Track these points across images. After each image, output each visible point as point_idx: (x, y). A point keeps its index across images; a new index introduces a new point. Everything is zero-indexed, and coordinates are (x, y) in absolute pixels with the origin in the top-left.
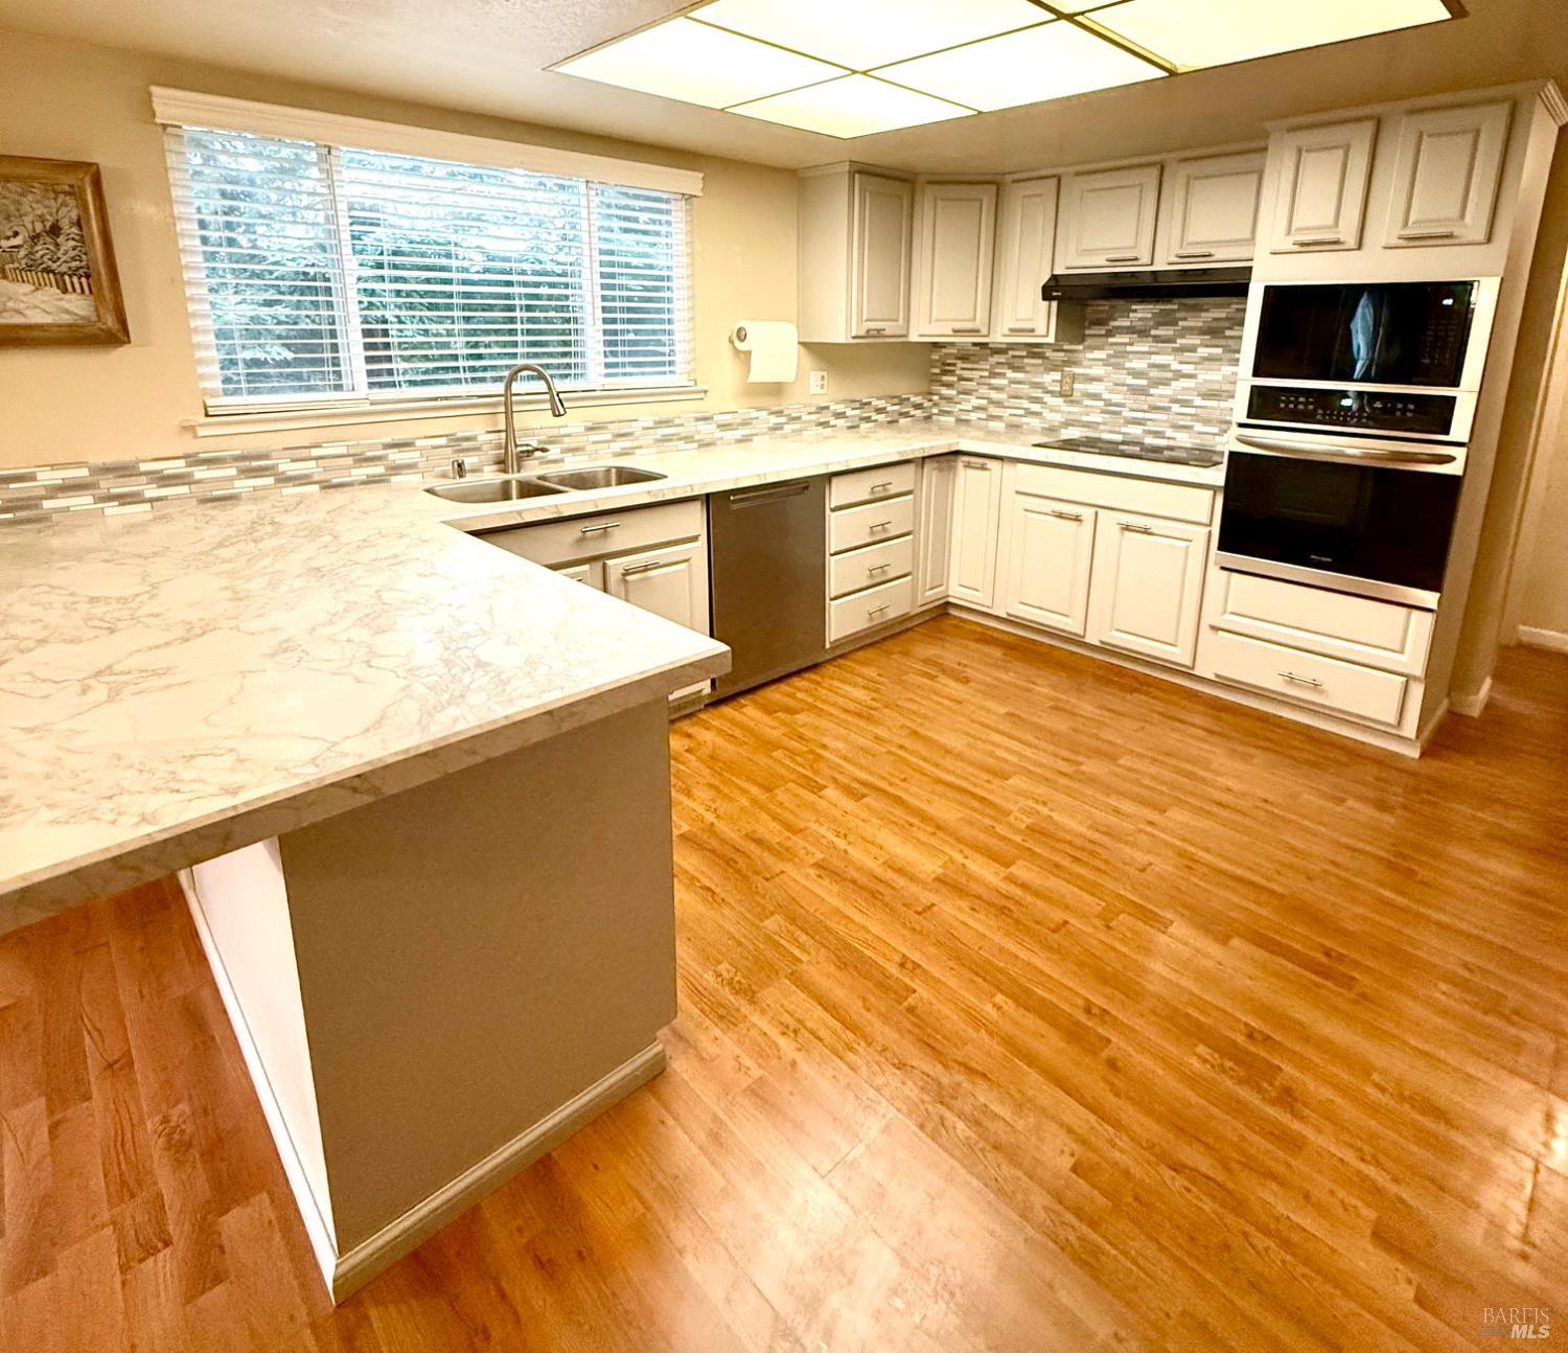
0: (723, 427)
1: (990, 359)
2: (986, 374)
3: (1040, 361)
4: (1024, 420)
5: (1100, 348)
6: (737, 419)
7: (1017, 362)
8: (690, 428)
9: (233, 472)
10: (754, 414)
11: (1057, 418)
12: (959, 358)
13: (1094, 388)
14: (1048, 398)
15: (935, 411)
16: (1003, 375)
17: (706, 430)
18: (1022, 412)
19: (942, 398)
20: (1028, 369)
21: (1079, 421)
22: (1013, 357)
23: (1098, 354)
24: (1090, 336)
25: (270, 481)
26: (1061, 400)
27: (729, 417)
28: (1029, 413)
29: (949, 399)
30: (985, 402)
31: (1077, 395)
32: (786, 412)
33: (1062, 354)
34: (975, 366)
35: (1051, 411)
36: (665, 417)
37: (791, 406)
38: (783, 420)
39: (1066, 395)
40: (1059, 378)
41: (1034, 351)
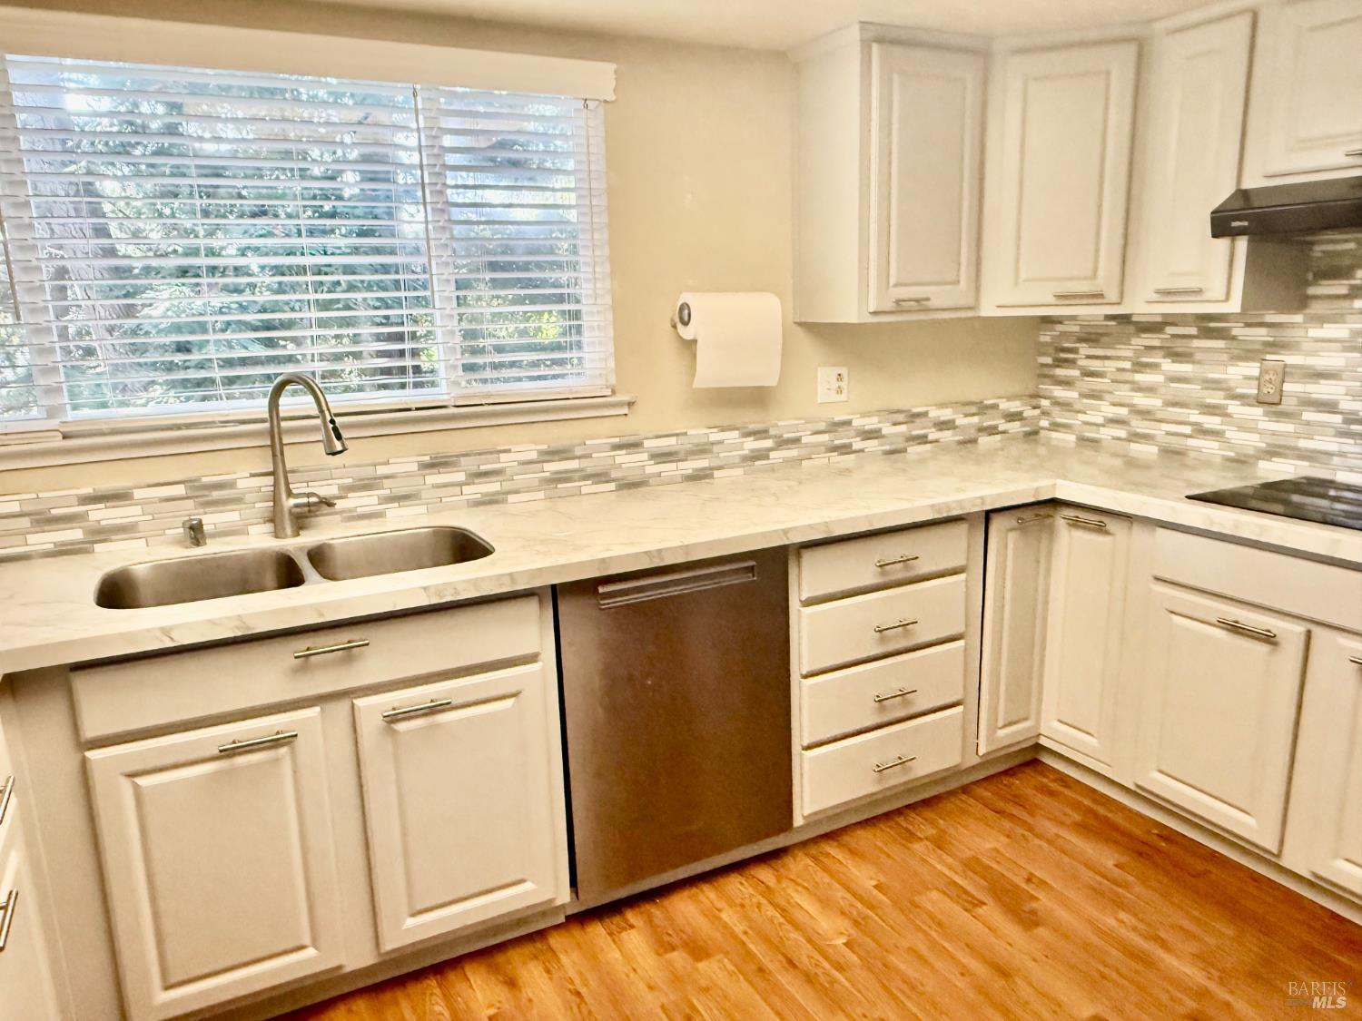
0: (662, 457)
1: (1135, 341)
2: (1128, 365)
3: (1220, 344)
4: (1190, 442)
5: (1337, 319)
7: (1179, 346)
8: (601, 459)
10: (715, 436)
11: (1252, 441)
12: (1081, 340)
13: (1322, 390)
14: (1234, 407)
15: (1044, 423)
16: (1154, 367)
17: (629, 462)
18: (1187, 430)
19: (1056, 403)
20: (1198, 356)
21: (1295, 448)
22: (1174, 336)
23: (1330, 331)
24: (1316, 297)
26: (1259, 411)
27: (673, 441)
28: (1201, 431)
29: (1065, 405)
30: (1123, 411)
31: (1288, 404)
32: (772, 432)
33: (1263, 331)
34: (1109, 353)
35: (1241, 428)
36: (559, 444)
37: (784, 423)
38: (768, 443)
39: (1271, 403)
40: (1256, 372)
41: (1209, 326)
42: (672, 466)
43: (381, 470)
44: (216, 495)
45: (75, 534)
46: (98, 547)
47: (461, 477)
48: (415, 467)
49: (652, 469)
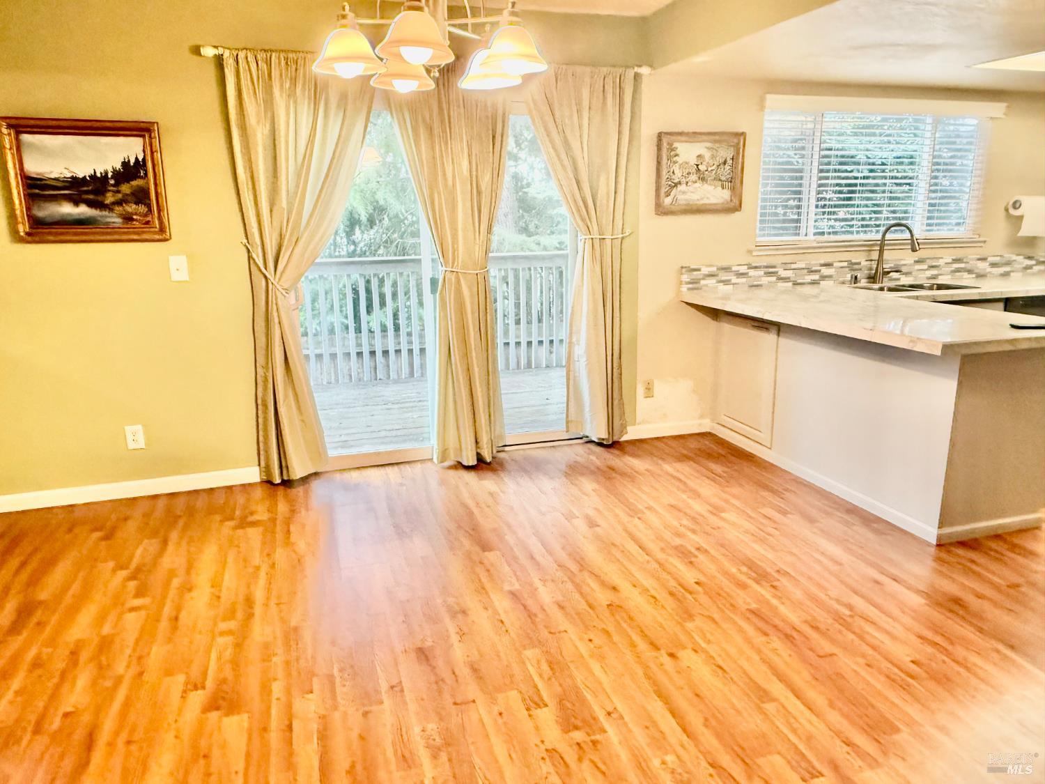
0: (993, 265)
6: (1004, 261)
9: (762, 273)
10: (1014, 257)
17: (982, 266)
25: (774, 279)
27: (998, 258)
36: (959, 257)
37: (1040, 253)
42: (996, 269)
46: (821, 282)
49: (989, 270)
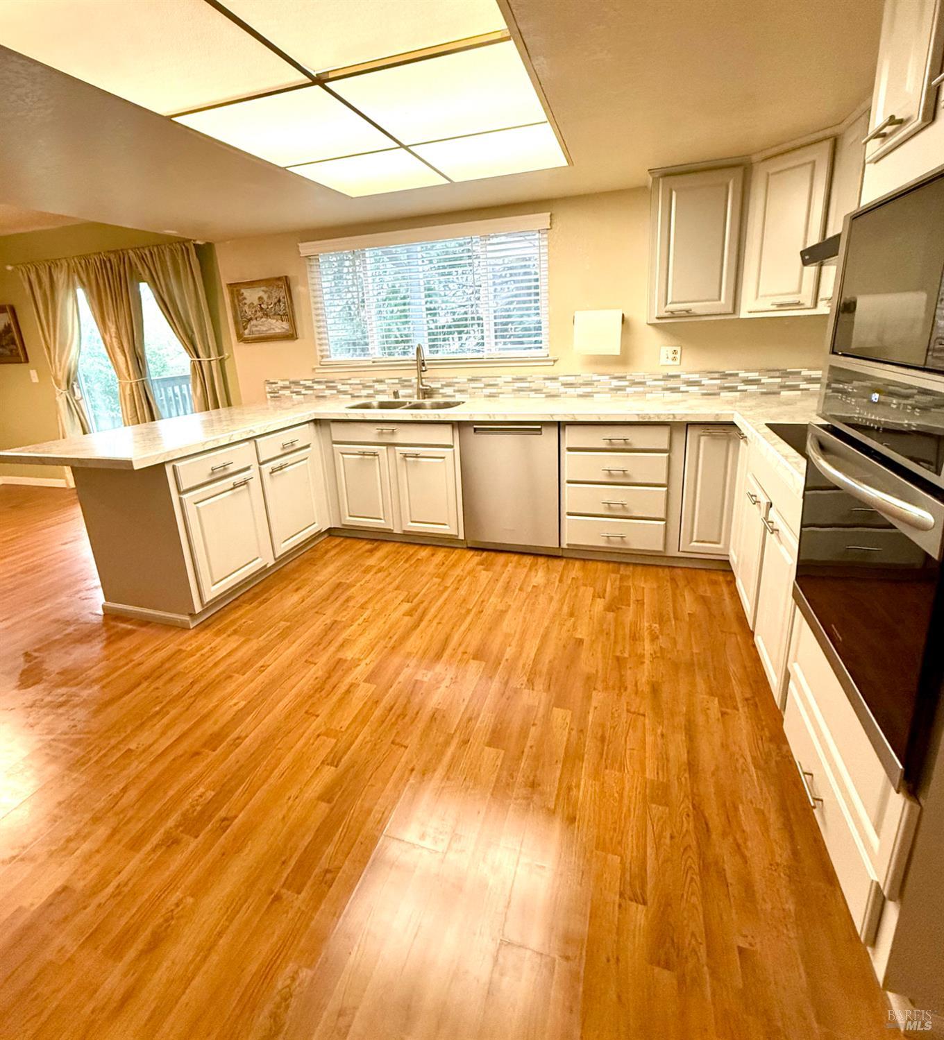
6: (580, 380)
8: (539, 383)
42: (573, 389)
43: (455, 380)
44: (406, 383)
45: (371, 391)
47: (482, 385)
48: (466, 380)
49: (563, 389)
